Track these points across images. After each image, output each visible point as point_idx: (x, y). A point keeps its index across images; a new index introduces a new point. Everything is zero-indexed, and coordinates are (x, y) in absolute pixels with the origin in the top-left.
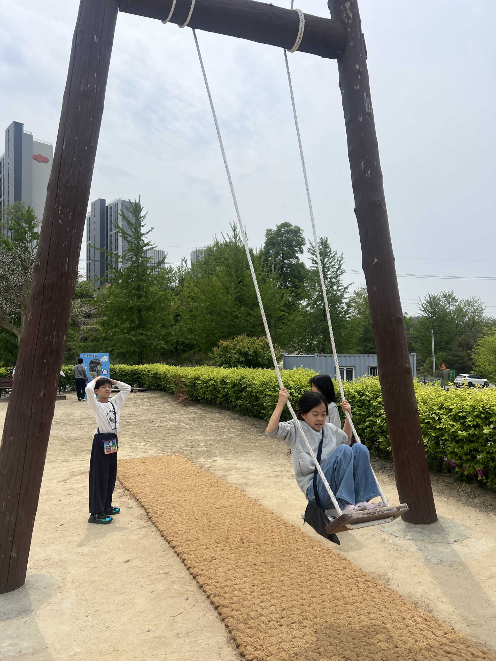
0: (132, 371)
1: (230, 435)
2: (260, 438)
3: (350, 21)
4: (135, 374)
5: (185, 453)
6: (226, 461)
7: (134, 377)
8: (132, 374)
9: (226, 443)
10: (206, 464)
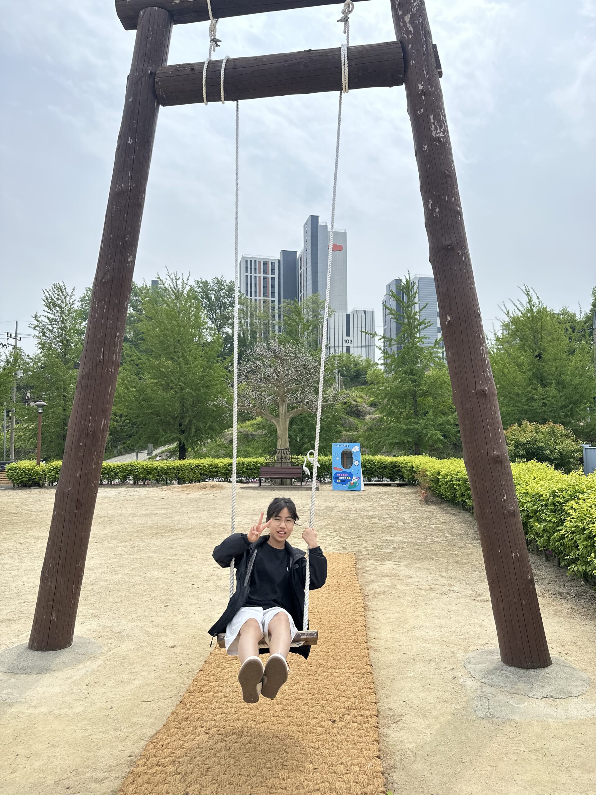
0: (392, 463)
1: (436, 540)
2: (470, 545)
3: (410, 36)
4: (396, 466)
5: (363, 553)
6: (395, 566)
7: (394, 470)
8: (392, 467)
9: (420, 548)
10: (369, 567)
